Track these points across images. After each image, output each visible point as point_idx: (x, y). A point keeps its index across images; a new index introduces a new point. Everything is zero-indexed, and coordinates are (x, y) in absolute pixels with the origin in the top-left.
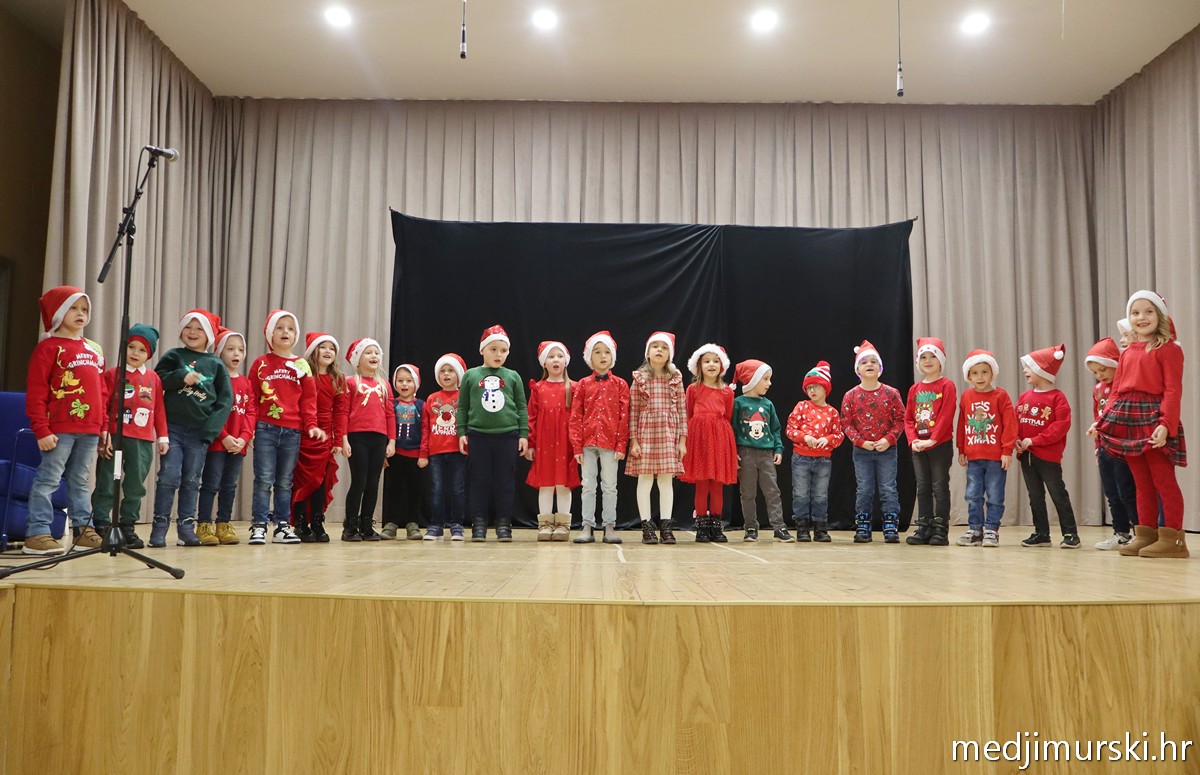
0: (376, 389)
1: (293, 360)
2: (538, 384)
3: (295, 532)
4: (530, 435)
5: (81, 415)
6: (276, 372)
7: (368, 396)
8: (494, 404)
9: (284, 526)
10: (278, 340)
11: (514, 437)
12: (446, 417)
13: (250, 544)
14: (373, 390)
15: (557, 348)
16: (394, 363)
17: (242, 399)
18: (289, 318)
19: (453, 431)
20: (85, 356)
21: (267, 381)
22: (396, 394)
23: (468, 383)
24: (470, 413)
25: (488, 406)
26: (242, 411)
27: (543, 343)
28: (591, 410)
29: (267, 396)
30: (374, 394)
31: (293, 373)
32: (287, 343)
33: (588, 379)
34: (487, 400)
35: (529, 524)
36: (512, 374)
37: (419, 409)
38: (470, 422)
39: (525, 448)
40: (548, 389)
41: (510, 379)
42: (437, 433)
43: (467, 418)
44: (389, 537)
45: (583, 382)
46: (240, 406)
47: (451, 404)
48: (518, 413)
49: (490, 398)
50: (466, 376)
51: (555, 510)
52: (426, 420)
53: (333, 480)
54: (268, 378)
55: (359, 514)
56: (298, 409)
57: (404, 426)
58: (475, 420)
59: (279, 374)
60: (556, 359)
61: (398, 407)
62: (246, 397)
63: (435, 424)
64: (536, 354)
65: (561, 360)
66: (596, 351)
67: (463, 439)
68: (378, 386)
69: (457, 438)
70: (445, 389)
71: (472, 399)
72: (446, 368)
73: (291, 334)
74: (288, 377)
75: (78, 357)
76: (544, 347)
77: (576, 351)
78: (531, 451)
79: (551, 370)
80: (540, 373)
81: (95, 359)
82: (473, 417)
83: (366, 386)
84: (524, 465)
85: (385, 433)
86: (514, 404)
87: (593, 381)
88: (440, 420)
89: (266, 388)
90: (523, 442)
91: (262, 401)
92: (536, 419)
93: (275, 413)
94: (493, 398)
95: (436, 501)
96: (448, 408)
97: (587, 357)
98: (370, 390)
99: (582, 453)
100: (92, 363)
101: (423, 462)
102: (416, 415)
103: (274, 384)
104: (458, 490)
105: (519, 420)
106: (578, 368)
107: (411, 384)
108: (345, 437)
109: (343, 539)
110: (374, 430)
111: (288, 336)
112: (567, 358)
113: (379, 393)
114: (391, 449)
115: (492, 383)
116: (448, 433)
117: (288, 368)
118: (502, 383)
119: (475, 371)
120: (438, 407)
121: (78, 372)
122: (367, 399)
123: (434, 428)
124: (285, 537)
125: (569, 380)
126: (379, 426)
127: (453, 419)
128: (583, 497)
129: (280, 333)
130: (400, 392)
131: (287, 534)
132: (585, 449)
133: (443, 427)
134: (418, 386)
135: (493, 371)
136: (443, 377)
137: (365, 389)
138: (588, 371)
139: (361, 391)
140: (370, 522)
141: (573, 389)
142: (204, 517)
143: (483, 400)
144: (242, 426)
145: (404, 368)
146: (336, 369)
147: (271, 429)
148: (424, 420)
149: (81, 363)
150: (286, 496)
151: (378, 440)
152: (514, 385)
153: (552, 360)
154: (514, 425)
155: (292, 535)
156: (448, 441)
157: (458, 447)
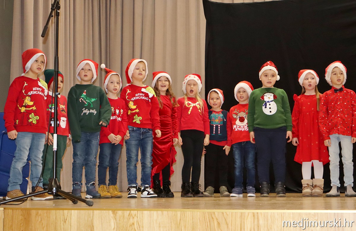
0: (196, 104)
1: (145, 88)
2: (299, 97)
3: (154, 191)
4: (294, 129)
5: (35, 122)
6: (136, 95)
7: (191, 108)
8: (270, 110)
9: (147, 187)
10: (136, 76)
11: (284, 130)
12: (242, 120)
13: (128, 197)
14: (194, 105)
15: (310, 73)
16: (208, 88)
17: (120, 112)
18: (142, 63)
19: (246, 129)
20: (38, 89)
21: (132, 101)
22: (210, 107)
23: (253, 98)
24: (255, 116)
25: (266, 111)
26: (119, 119)
27: (301, 71)
28: (333, 111)
29: (132, 110)
30: (195, 107)
31: (147, 95)
32: (141, 77)
33: (329, 92)
34: (266, 107)
35: (296, 190)
36: (280, 91)
37: (225, 116)
38: (255, 122)
39: (291, 138)
40: (305, 99)
41: (280, 94)
42: (236, 130)
43: (254, 120)
44: (210, 195)
45: (327, 94)
46: (119, 116)
47: (244, 112)
48: (285, 116)
49: (268, 106)
50: (252, 94)
51: (313, 177)
52: (229, 123)
53: (173, 161)
54: (132, 99)
55: (191, 181)
56: (150, 117)
57: (217, 127)
58: (258, 120)
59: (138, 96)
60: (310, 80)
61: (212, 115)
62: (122, 111)
63: (235, 124)
64: (297, 78)
65: (313, 81)
66: (334, 73)
67: (252, 134)
68: (197, 103)
69: (248, 133)
70: (241, 103)
71: (256, 108)
72: (241, 90)
73: (143, 72)
74: (144, 98)
75: (34, 89)
76: (303, 72)
77: (321, 74)
78: (295, 139)
79: (307, 87)
80: (299, 89)
81: (43, 91)
82: (257, 119)
83: (190, 102)
84: (291, 149)
85: (203, 130)
86: (283, 110)
87: (333, 94)
88: (238, 122)
89: (132, 105)
90: (289, 133)
91: (129, 114)
92: (298, 119)
93: (138, 120)
94: (270, 106)
95: (237, 172)
96: (243, 114)
97: (328, 78)
98: (192, 105)
99: (330, 139)
100: (41, 93)
101: (227, 149)
102: (223, 120)
103: (136, 102)
104: (250, 164)
105: (286, 120)
106: (323, 86)
107: (219, 101)
108: (179, 134)
109: (182, 196)
110: (195, 129)
111: (142, 73)
112: (317, 79)
113: (198, 106)
114: (207, 141)
115: (268, 97)
116: (243, 130)
117: (143, 93)
118: (275, 97)
119: (257, 91)
120: (237, 114)
121: (33, 98)
122: (190, 110)
123: (234, 127)
124: (148, 194)
125: (319, 94)
126: (198, 126)
127: (246, 121)
128: (330, 168)
129: (138, 71)
130: (212, 105)
131: (149, 192)
132: (331, 136)
133: (241, 126)
134: (223, 102)
135: (268, 90)
136: (239, 95)
137: (189, 104)
138: (328, 87)
139: (187, 105)
140: (198, 185)
141: (320, 99)
142: (102, 181)
143: (264, 107)
144: (120, 128)
145: (215, 91)
146: (171, 92)
147: (136, 130)
148: (228, 123)
149: (35, 93)
150: (148, 170)
151: (200, 135)
152: (283, 98)
153: (307, 82)
154: (283, 123)
155: (152, 192)
156: (243, 135)
157: (249, 138)
